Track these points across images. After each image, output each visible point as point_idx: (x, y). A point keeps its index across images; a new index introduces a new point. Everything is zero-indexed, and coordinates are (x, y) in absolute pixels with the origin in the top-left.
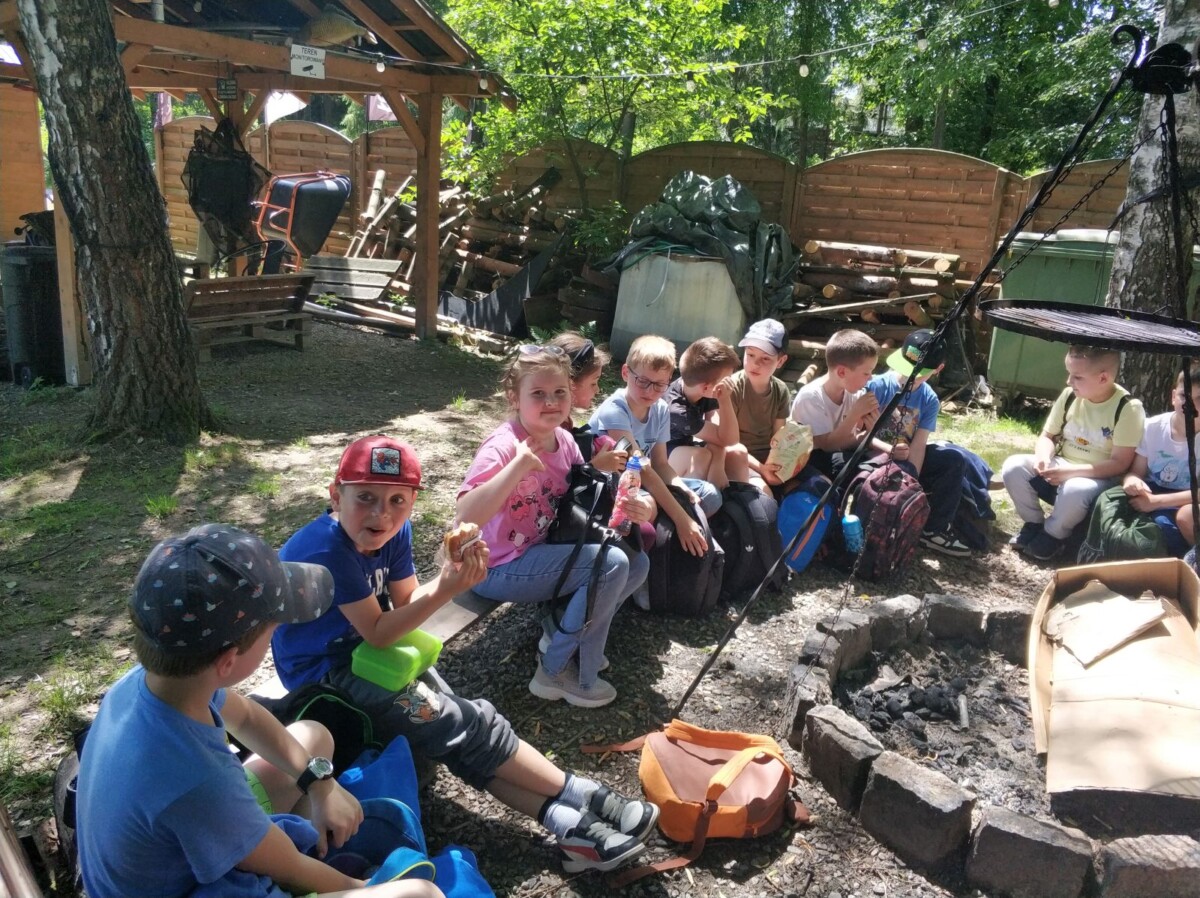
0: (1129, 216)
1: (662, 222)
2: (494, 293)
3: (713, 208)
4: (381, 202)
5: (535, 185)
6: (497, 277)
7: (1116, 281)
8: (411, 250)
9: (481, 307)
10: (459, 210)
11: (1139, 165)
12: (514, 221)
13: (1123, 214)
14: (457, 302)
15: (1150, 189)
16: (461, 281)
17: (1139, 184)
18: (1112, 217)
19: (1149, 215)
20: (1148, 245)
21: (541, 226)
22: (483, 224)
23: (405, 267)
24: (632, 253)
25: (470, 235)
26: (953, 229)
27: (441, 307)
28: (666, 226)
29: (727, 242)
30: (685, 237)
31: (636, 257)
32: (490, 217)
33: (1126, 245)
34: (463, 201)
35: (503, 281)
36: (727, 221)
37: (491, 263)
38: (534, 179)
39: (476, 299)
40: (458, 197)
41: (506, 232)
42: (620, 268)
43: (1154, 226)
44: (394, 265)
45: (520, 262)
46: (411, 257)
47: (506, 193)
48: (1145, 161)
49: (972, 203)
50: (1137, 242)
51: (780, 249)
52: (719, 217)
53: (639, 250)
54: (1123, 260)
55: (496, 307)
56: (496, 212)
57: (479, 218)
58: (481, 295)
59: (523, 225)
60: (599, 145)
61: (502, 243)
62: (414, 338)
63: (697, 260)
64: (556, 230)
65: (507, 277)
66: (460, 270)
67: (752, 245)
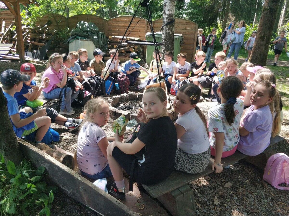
0: (163, 28)
1: (77, 32)
2: (39, 51)
3: (88, 29)
4: (5, 30)
5: (46, 24)
6: (39, 47)
7: (162, 40)
8: (15, 41)
9: (36, 54)
10: (27, 31)
11: (164, 19)
12: (42, 33)
13: (162, 28)
14: (29, 53)
15: (166, 23)
16: (29, 48)
17: (164, 22)
18: (161, 29)
19: (166, 28)
20: (167, 33)
21: (48, 34)
22: (33, 34)
23: (14, 45)
24: (71, 39)
25: (30, 37)
26: (138, 33)
27: (25, 54)
28: (78, 33)
29: (92, 36)
30: (83, 35)
31: (72, 40)
32: (35, 32)
33: (163, 34)
34: (27, 29)
35: (40, 48)
36: (91, 32)
37: (37, 43)
38: (45, 23)
39: (34, 52)
40: (26, 28)
41: (40, 36)
42: (69, 43)
43: (167, 30)
44: (11, 45)
45: (44, 43)
46: (15, 43)
47: (38, 27)
48: (165, 18)
49: (141, 27)
50: (165, 33)
51: (104, 37)
52: (90, 31)
53: (73, 39)
54: (163, 37)
55: (40, 53)
56: (36, 31)
57: (32, 33)
58: (35, 51)
59: (44, 34)
60: (60, 15)
61: (39, 38)
62: (20, 62)
63: (86, 40)
64: (52, 35)
65: (41, 47)
66: (29, 45)
67: (98, 37)
